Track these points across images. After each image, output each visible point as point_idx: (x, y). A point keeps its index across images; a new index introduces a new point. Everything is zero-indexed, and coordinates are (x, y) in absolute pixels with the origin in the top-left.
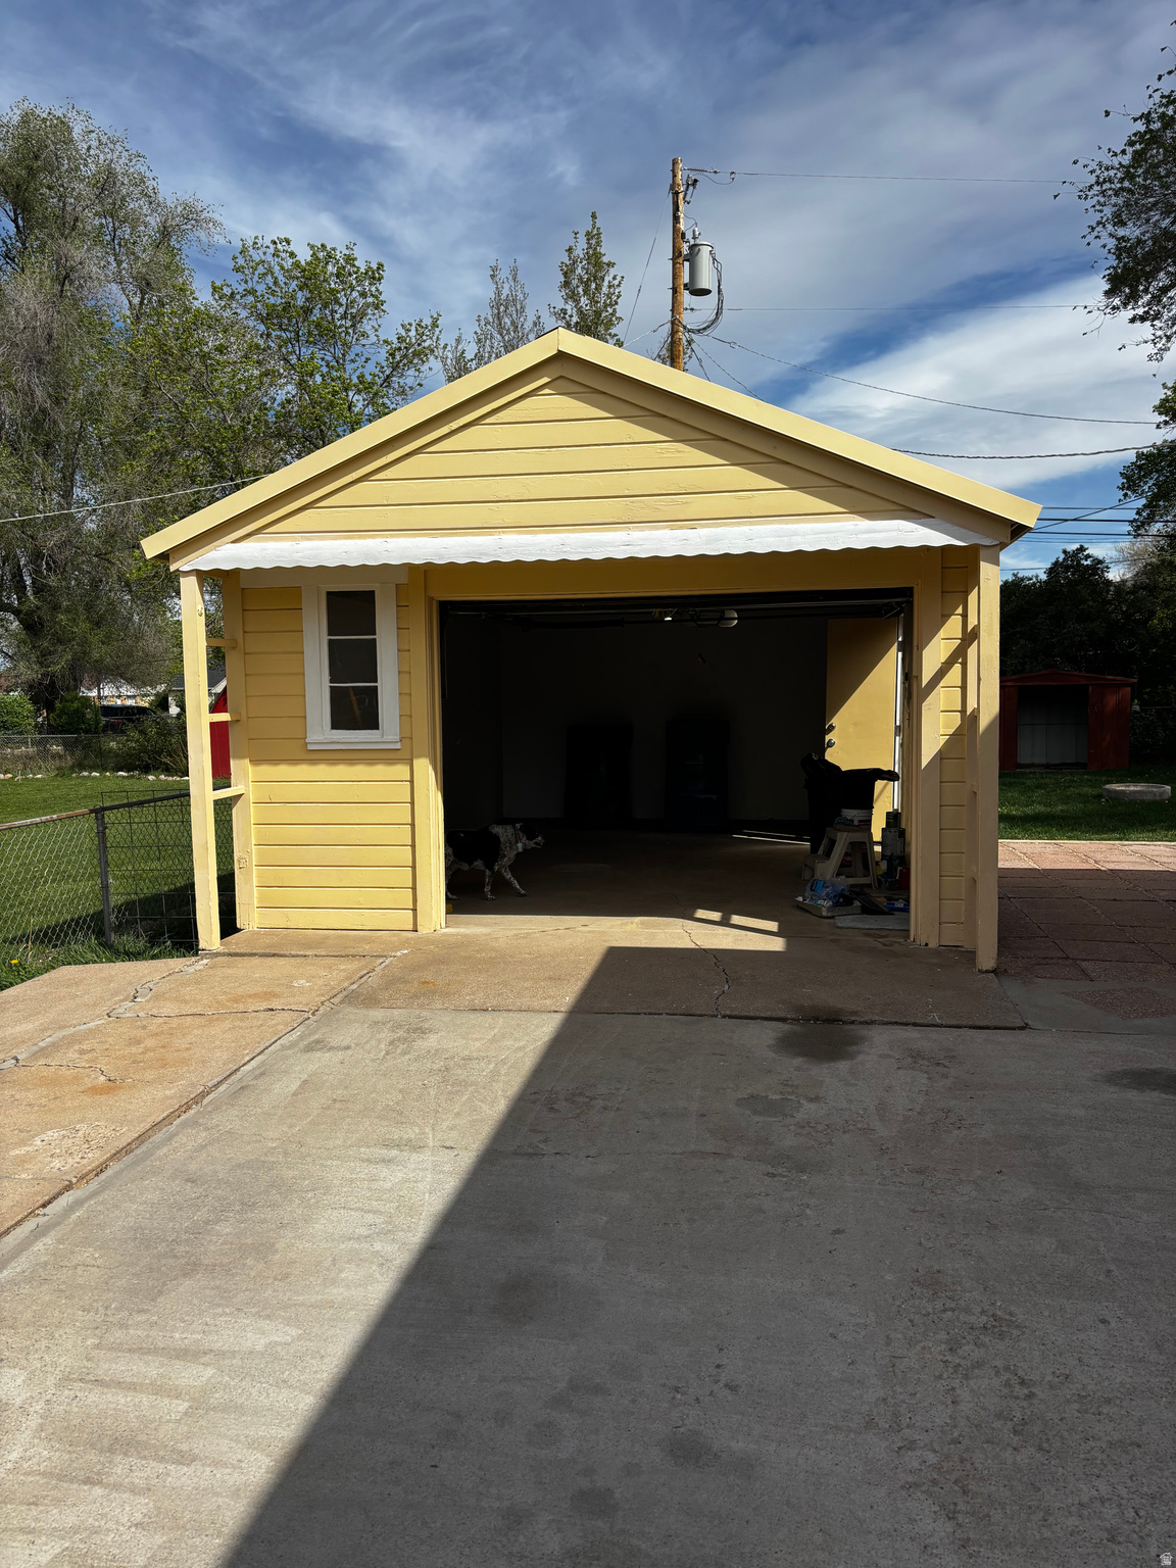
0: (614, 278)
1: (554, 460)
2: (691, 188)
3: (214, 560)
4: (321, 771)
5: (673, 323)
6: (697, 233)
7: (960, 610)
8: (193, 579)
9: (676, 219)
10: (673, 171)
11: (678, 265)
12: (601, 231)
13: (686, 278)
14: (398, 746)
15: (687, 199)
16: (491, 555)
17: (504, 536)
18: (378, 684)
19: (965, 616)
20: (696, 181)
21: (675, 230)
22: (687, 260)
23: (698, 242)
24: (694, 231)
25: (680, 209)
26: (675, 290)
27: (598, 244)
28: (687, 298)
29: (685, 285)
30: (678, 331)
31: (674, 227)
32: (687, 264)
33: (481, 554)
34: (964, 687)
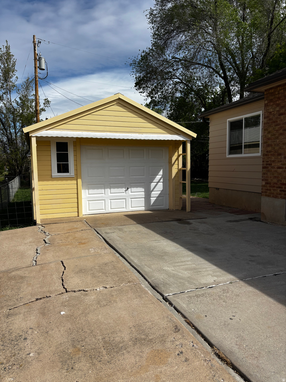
0: (14, 59)
1: (117, 119)
2: (39, 43)
3: (41, 134)
4: (55, 182)
5: (35, 76)
6: (41, 55)
7: (177, 151)
8: (35, 138)
9: (35, 50)
10: (34, 38)
11: (36, 62)
12: (10, 46)
13: (38, 65)
14: (74, 176)
15: (39, 46)
16: (104, 137)
17: (107, 133)
18: (69, 163)
19: (178, 152)
20: (41, 42)
21: (35, 53)
22: (38, 61)
23: (41, 57)
24: (40, 54)
25: (36, 48)
26: (35, 68)
27: (9, 49)
28: (38, 70)
29: (38, 67)
30: (37, 78)
31: (34, 52)
32: (38, 62)
33: (103, 136)
34: (178, 165)
